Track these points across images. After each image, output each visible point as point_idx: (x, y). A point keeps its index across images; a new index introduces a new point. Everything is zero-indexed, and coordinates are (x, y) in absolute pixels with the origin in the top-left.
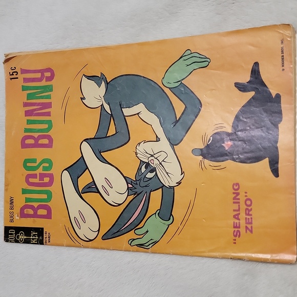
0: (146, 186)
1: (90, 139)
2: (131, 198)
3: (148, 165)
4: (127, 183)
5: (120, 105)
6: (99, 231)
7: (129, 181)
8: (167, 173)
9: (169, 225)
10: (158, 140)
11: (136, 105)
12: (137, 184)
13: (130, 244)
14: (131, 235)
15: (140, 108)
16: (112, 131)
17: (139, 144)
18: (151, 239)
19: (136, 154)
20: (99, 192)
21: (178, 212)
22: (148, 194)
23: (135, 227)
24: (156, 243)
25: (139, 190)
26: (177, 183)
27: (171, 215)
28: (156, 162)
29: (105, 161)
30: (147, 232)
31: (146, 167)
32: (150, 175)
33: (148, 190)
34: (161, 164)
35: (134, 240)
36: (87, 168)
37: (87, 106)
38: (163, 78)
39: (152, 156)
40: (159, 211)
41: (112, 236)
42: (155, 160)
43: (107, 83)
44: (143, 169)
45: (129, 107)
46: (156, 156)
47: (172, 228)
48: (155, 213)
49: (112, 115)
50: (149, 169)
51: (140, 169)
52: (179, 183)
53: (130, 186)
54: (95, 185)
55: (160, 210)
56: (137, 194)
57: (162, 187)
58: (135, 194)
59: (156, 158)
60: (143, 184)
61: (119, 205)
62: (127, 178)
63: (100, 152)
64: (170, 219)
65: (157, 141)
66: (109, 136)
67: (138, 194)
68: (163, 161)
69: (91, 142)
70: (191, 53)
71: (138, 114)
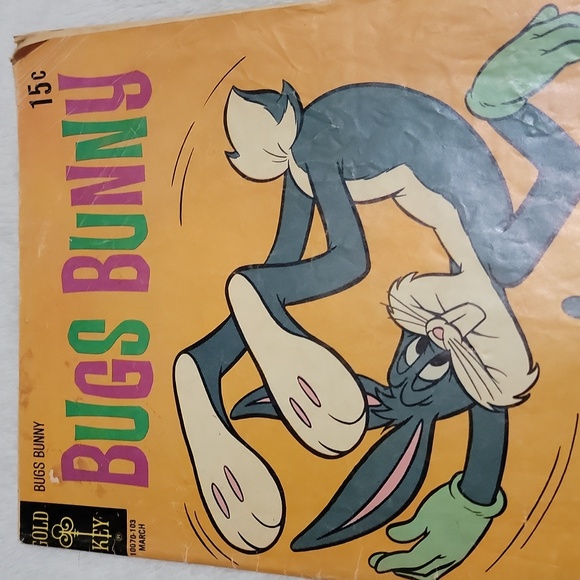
0: (420, 404)
1: (255, 266)
2: (375, 436)
3: (425, 343)
4: (365, 394)
5: (341, 172)
6: (282, 524)
7: (370, 388)
8: (485, 368)
9: (492, 518)
10: (455, 270)
11: (387, 170)
12: (392, 397)
13: (375, 568)
14: (377, 541)
15: (400, 178)
16: (316, 245)
17: (399, 281)
18: (439, 557)
19: (390, 310)
20: (280, 416)
21: (519, 482)
22: (427, 426)
23: (387, 518)
24: (451, 567)
25: (399, 413)
26: (515, 397)
27: (499, 488)
28: (450, 333)
29: (296, 329)
30: (426, 534)
31: (420, 349)
32: (432, 373)
33: (427, 414)
34: (464, 339)
35: (386, 555)
36: (247, 348)
37: (244, 176)
38: (470, 91)
39: (438, 316)
40: (459, 477)
41: (320, 543)
42: (447, 328)
43: (302, 111)
44: (412, 355)
45: (366, 178)
46: (449, 317)
47: (502, 529)
48: (450, 483)
49: (315, 200)
50: (429, 354)
51: (400, 354)
52: (523, 398)
53: (372, 401)
54: (270, 395)
55: (464, 472)
56: (393, 426)
57: (469, 408)
58: (387, 426)
59: (451, 324)
60: (411, 397)
61: (342, 454)
62: (363, 380)
63: (283, 306)
64: (494, 500)
65: (452, 274)
66: (308, 260)
67: (398, 427)
68: (472, 331)
69: (257, 275)
70: (559, 16)
71: (394, 195)
